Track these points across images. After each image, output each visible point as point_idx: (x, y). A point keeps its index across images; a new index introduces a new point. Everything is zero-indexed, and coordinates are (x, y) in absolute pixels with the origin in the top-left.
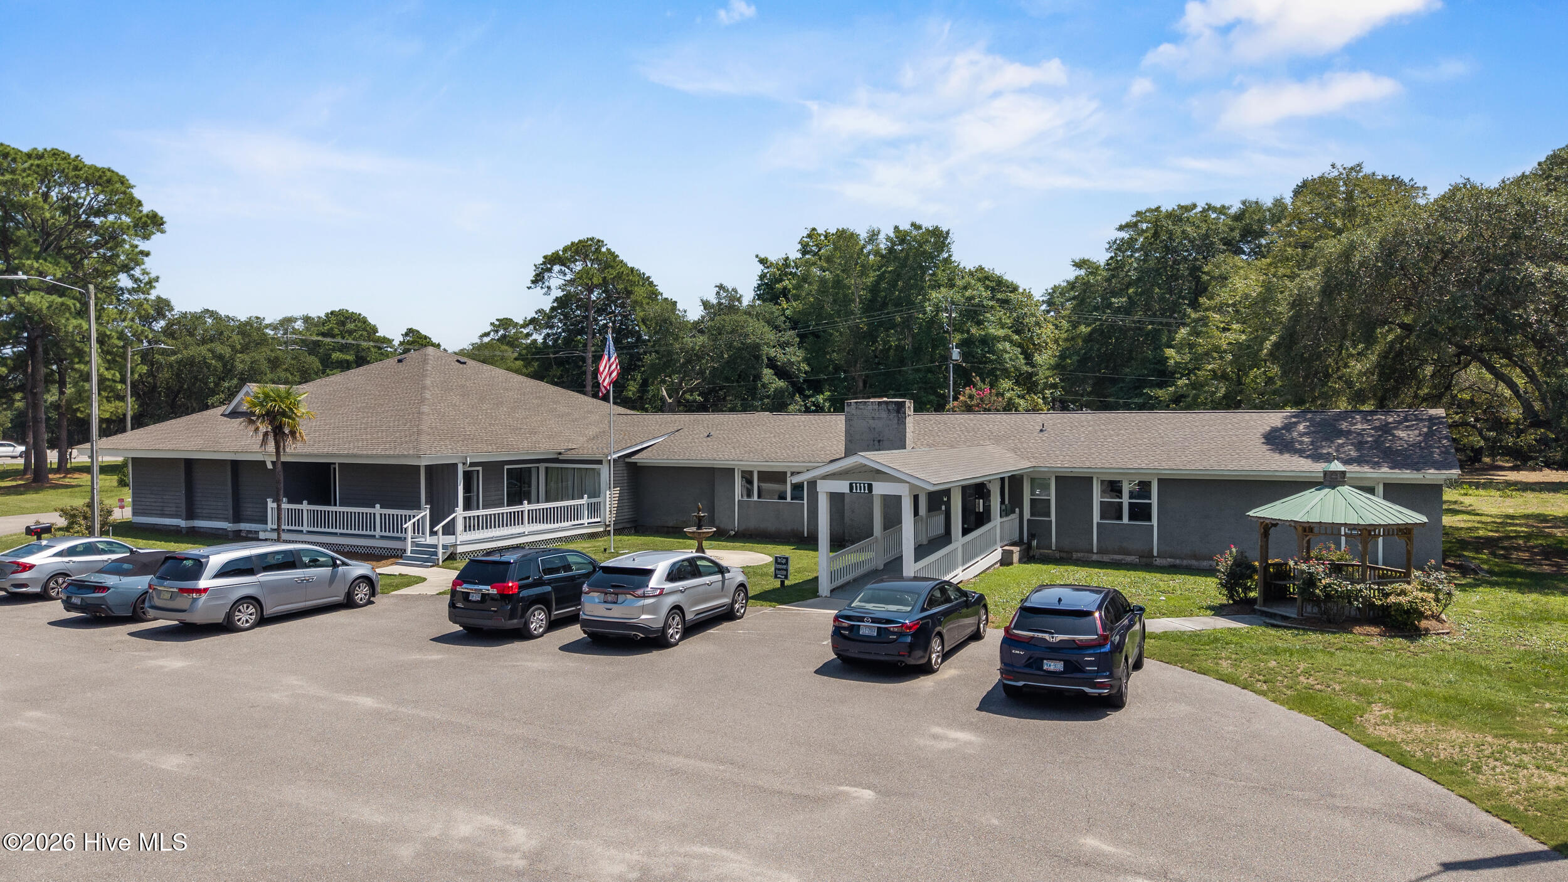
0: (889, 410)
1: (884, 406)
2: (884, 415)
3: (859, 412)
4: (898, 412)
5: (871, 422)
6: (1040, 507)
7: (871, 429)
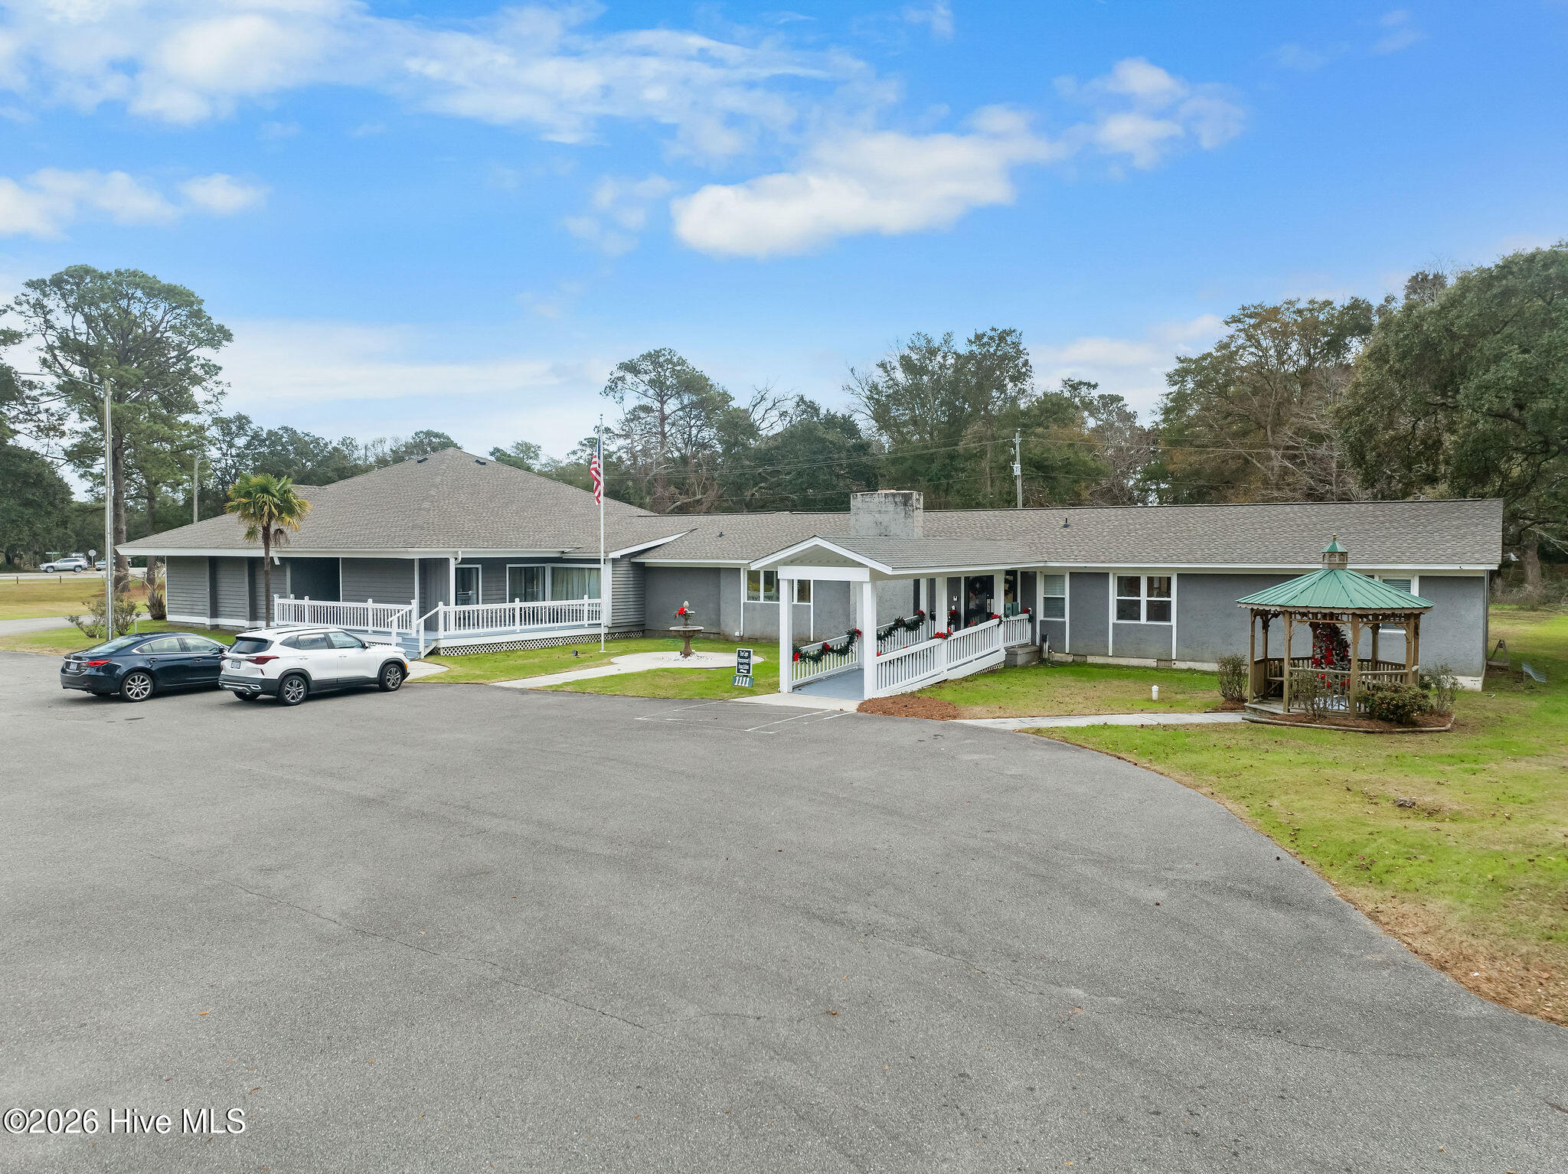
0: (896, 503)
1: (891, 499)
2: (891, 507)
3: (865, 505)
4: (905, 504)
5: (877, 515)
6: (1054, 605)
7: (878, 524)
